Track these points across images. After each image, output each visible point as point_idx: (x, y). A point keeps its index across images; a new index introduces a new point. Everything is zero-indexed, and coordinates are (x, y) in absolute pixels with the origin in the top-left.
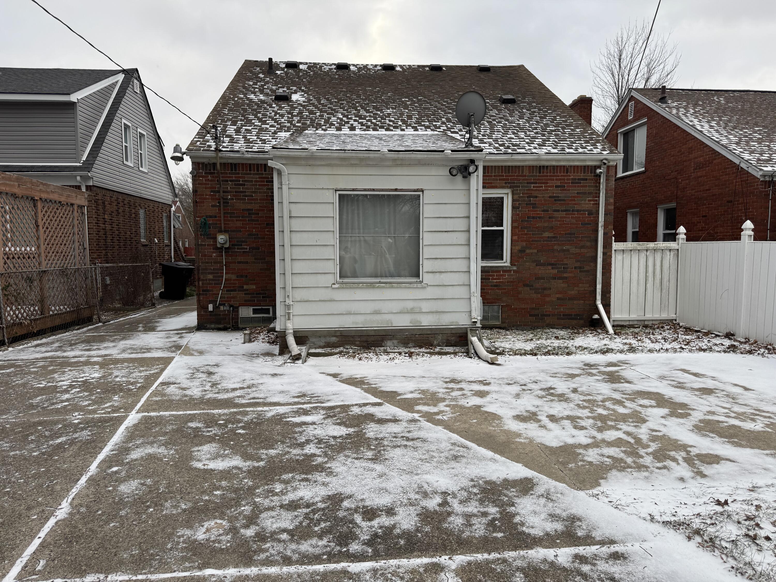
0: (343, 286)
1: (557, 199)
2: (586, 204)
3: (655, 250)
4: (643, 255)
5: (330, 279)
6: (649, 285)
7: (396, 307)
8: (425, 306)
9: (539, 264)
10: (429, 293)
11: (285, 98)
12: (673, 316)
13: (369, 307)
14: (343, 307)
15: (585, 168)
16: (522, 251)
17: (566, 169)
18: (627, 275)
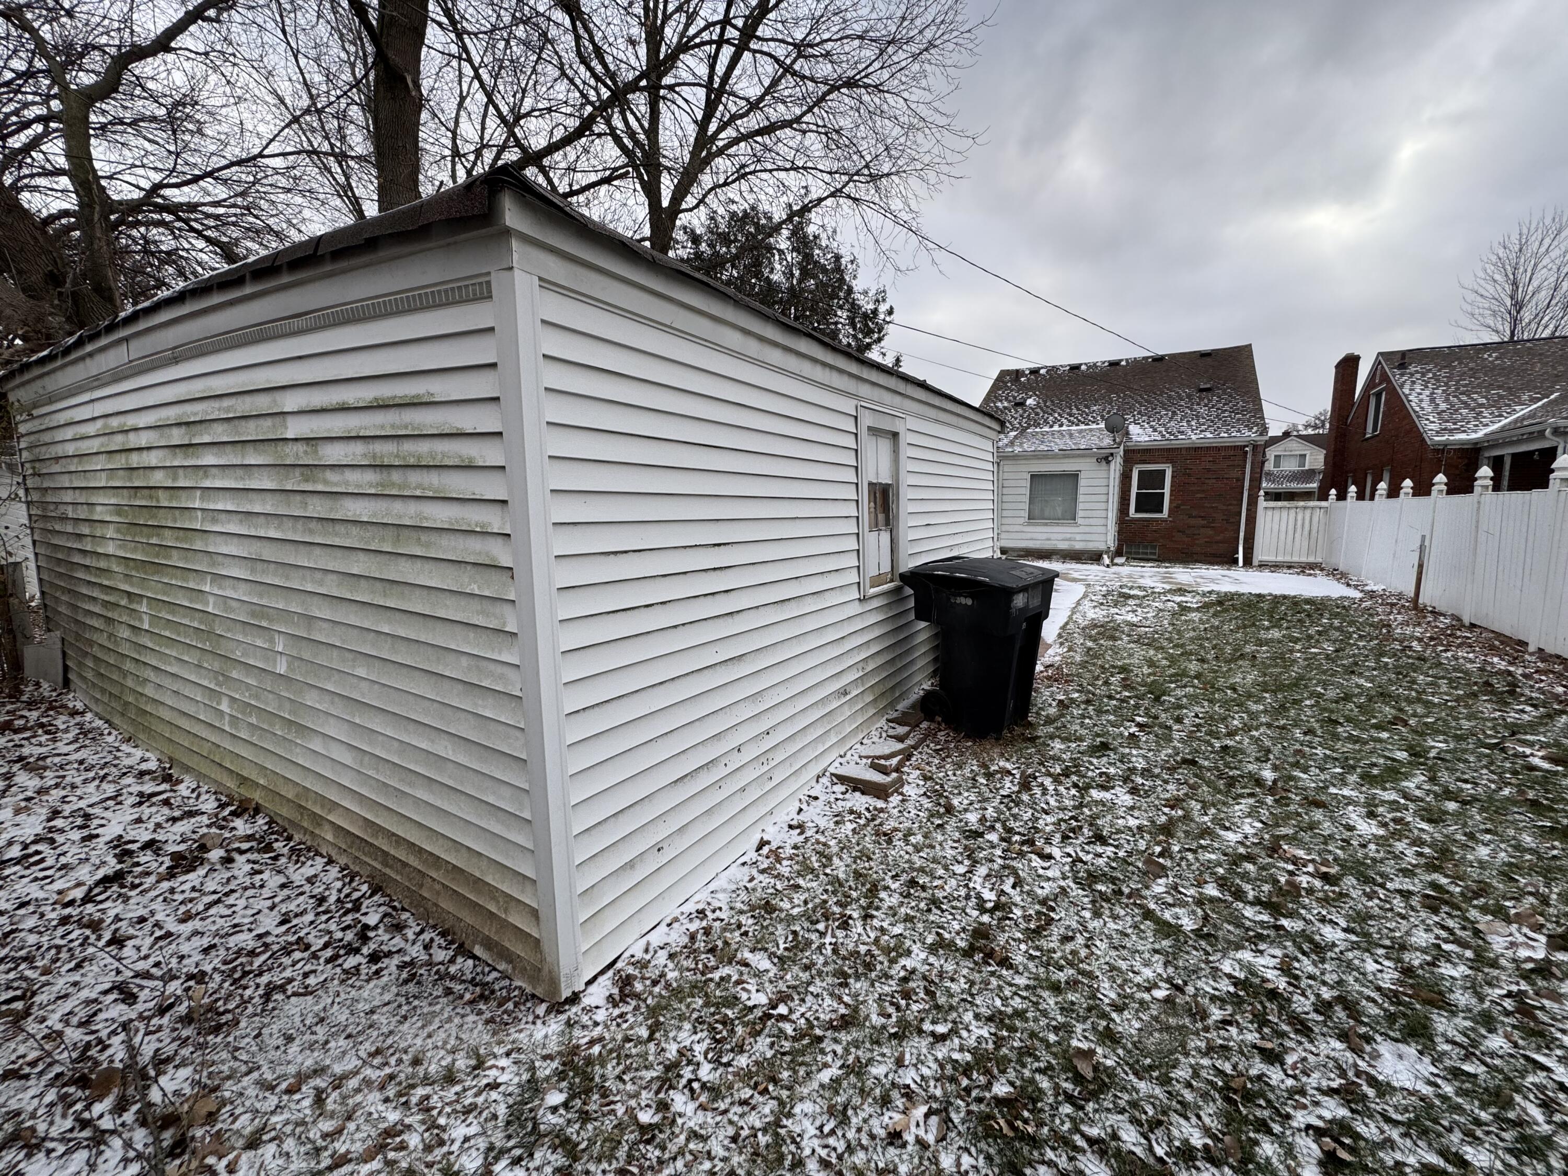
0: (1029, 524)
1: (1209, 470)
2: (1235, 474)
3: (1305, 508)
4: (1292, 512)
5: (1021, 521)
6: (1298, 535)
7: (1060, 536)
8: (1078, 537)
9: (1190, 516)
10: (1081, 529)
11: (1021, 404)
12: (1319, 560)
13: (1045, 536)
14: (1029, 536)
15: (1235, 448)
16: (1178, 507)
17: (1218, 449)
18: (1276, 527)
